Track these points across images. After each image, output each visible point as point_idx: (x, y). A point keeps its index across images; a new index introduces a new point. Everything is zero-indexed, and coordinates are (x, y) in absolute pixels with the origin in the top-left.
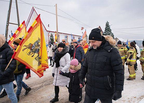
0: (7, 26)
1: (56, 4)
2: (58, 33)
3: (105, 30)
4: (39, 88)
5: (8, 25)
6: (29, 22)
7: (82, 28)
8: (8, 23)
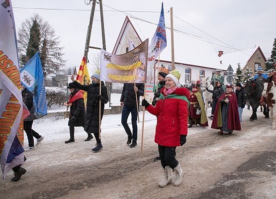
0: (86, 52)
1: (171, 9)
2: (175, 63)
3: (272, 56)
4: (146, 164)
5: (88, 50)
6: (119, 43)
7: (221, 53)
8: (88, 47)
